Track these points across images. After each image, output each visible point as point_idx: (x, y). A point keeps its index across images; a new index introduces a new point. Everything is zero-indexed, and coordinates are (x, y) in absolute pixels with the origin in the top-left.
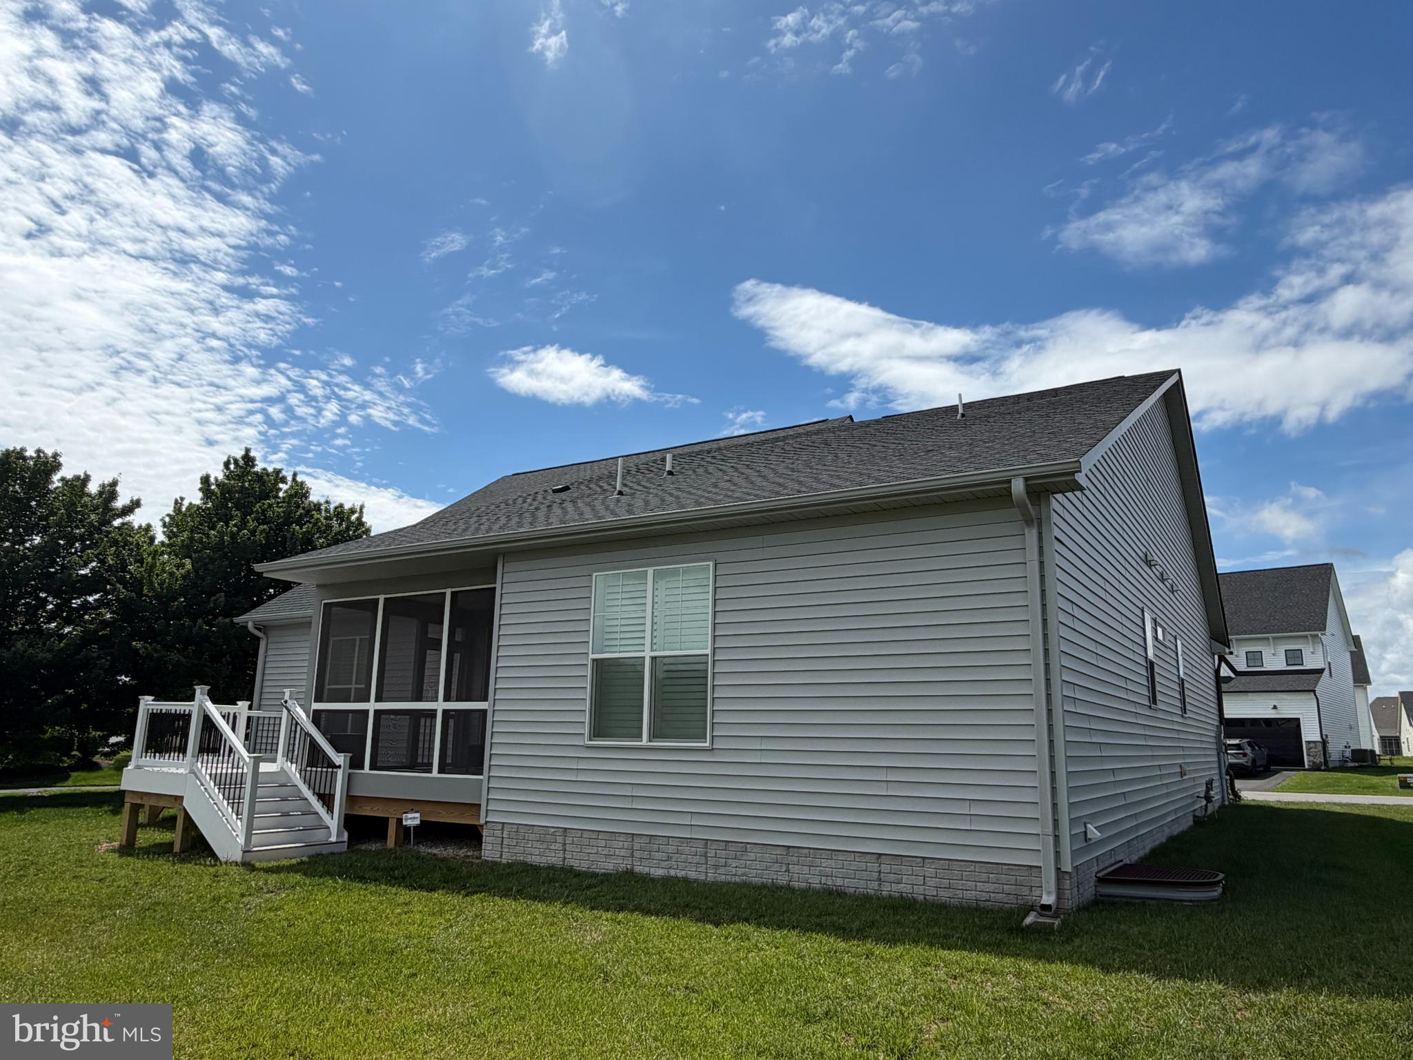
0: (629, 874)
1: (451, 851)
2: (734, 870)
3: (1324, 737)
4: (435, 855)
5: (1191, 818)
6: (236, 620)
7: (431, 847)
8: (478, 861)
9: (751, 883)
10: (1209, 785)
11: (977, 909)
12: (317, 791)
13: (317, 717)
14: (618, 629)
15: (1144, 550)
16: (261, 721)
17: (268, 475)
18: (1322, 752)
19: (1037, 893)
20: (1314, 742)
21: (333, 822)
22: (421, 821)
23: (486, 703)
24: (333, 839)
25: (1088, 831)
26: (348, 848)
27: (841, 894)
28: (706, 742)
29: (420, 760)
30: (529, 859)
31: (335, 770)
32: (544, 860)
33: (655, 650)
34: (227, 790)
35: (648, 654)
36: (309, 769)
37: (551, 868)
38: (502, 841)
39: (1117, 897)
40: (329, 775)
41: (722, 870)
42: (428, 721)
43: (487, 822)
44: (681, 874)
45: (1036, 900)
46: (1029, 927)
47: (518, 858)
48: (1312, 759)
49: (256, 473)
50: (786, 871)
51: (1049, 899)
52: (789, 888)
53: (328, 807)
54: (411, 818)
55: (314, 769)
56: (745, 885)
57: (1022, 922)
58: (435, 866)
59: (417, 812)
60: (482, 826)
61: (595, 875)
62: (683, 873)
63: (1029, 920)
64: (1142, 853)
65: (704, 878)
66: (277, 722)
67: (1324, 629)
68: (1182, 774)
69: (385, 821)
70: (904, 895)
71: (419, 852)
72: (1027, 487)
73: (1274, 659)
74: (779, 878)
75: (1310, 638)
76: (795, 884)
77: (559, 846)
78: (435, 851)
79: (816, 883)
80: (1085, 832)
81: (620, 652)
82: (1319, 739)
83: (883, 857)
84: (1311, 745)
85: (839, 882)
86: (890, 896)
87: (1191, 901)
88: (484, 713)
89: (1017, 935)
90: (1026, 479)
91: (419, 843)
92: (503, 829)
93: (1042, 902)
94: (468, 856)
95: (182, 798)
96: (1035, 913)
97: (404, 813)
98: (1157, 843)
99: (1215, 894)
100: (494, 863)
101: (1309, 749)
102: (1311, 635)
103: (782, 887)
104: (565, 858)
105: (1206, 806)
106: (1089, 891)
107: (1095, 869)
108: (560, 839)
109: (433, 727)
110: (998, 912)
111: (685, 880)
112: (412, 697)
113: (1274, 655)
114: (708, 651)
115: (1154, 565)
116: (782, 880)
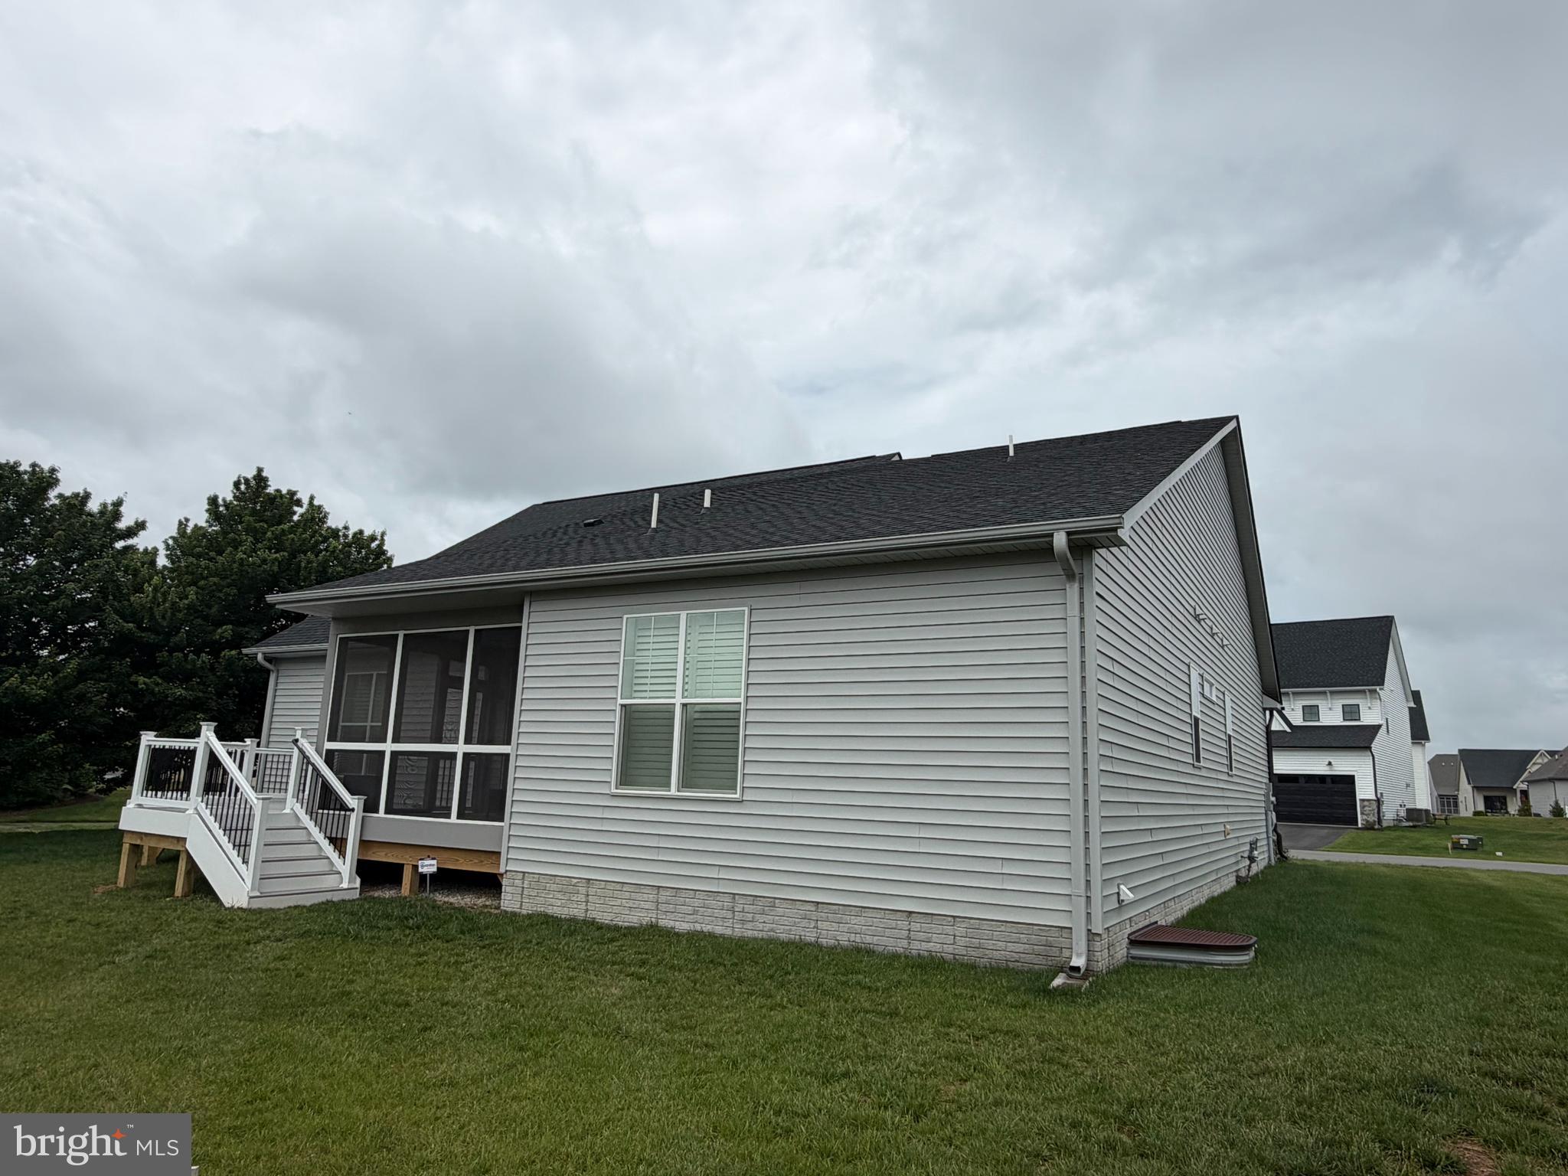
0: (653, 929)
1: (469, 900)
2: (761, 925)
3: (1379, 796)
4: (451, 904)
5: (1234, 878)
6: (245, 651)
7: (448, 896)
8: (496, 911)
9: (778, 939)
10: (1253, 845)
11: (1007, 970)
12: (328, 835)
13: (330, 757)
14: (649, 674)
15: (1193, 604)
16: (270, 759)
17: (282, 496)
18: (1376, 811)
19: (1066, 953)
20: (1368, 800)
21: (346, 867)
22: (438, 868)
23: (509, 747)
24: (345, 885)
25: (1121, 893)
26: (360, 894)
27: (870, 952)
28: (736, 793)
29: (438, 803)
30: (550, 911)
31: (348, 813)
32: (565, 911)
33: (686, 697)
34: (233, 833)
35: (678, 701)
36: (320, 811)
37: (572, 920)
38: (523, 891)
39: (1147, 959)
40: (342, 818)
41: (749, 926)
42: (448, 762)
43: (507, 871)
44: (707, 928)
45: (1065, 962)
46: (1056, 989)
47: (539, 910)
48: (1365, 817)
49: (269, 494)
50: (814, 928)
51: (1079, 961)
52: (817, 945)
53: (340, 852)
54: (427, 866)
55: (326, 811)
56: (770, 941)
57: (1049, 985)
58: (452, 917)
59: (433, 859)
60: (502, 875)
61: (617, 928)
62: (709, 927)
63: (1058, 981)
64: (1179, 914)
65: (731, 933)
66: (287, 760)
67: (1382, 683)
68: (1226, 833)
69: (400, 868)
70: (934, 954)
71: (435, 901)
72: (1069, 541)
73: (1331, 714)
74: (808, 934)
75: (1368, 693)
76: (823, 941)
77: (582, 898)
78: (452, 900)
79: (844, 939)
80: (1118, 894)
81: (650, 698)
82: (1374, 798)
83: (914, 915)
84: (1366, 803)
85: (869, 939)
86: (919, 955)
87: (1221, 965)
88: (506, 757)
89: (1044, 997)
90: (1069, 534)
91: (436, 890)
92: (523, 879)
93: (1072, 964)
94: (487, 906)
95: (185, 839)
96: (1064, 975)
97: (421, 859)
98: (1196, 903)
99: (1247, 958)
100: (514, 914)
101: (1363, 807)
102: (1370, 691)
103: (810, 944)
104: (587, 910)
105: (1250, 866)
106: (1121, 952)
107: (1129, 931)
108: (583, 890)
109: (453, 768)
110: (1027, 973)
111: (711, 935)
112: (431, 738)
113: (1330, 709)
114: (741, 700)
115: (1203, 619)
116: (810, 937)
